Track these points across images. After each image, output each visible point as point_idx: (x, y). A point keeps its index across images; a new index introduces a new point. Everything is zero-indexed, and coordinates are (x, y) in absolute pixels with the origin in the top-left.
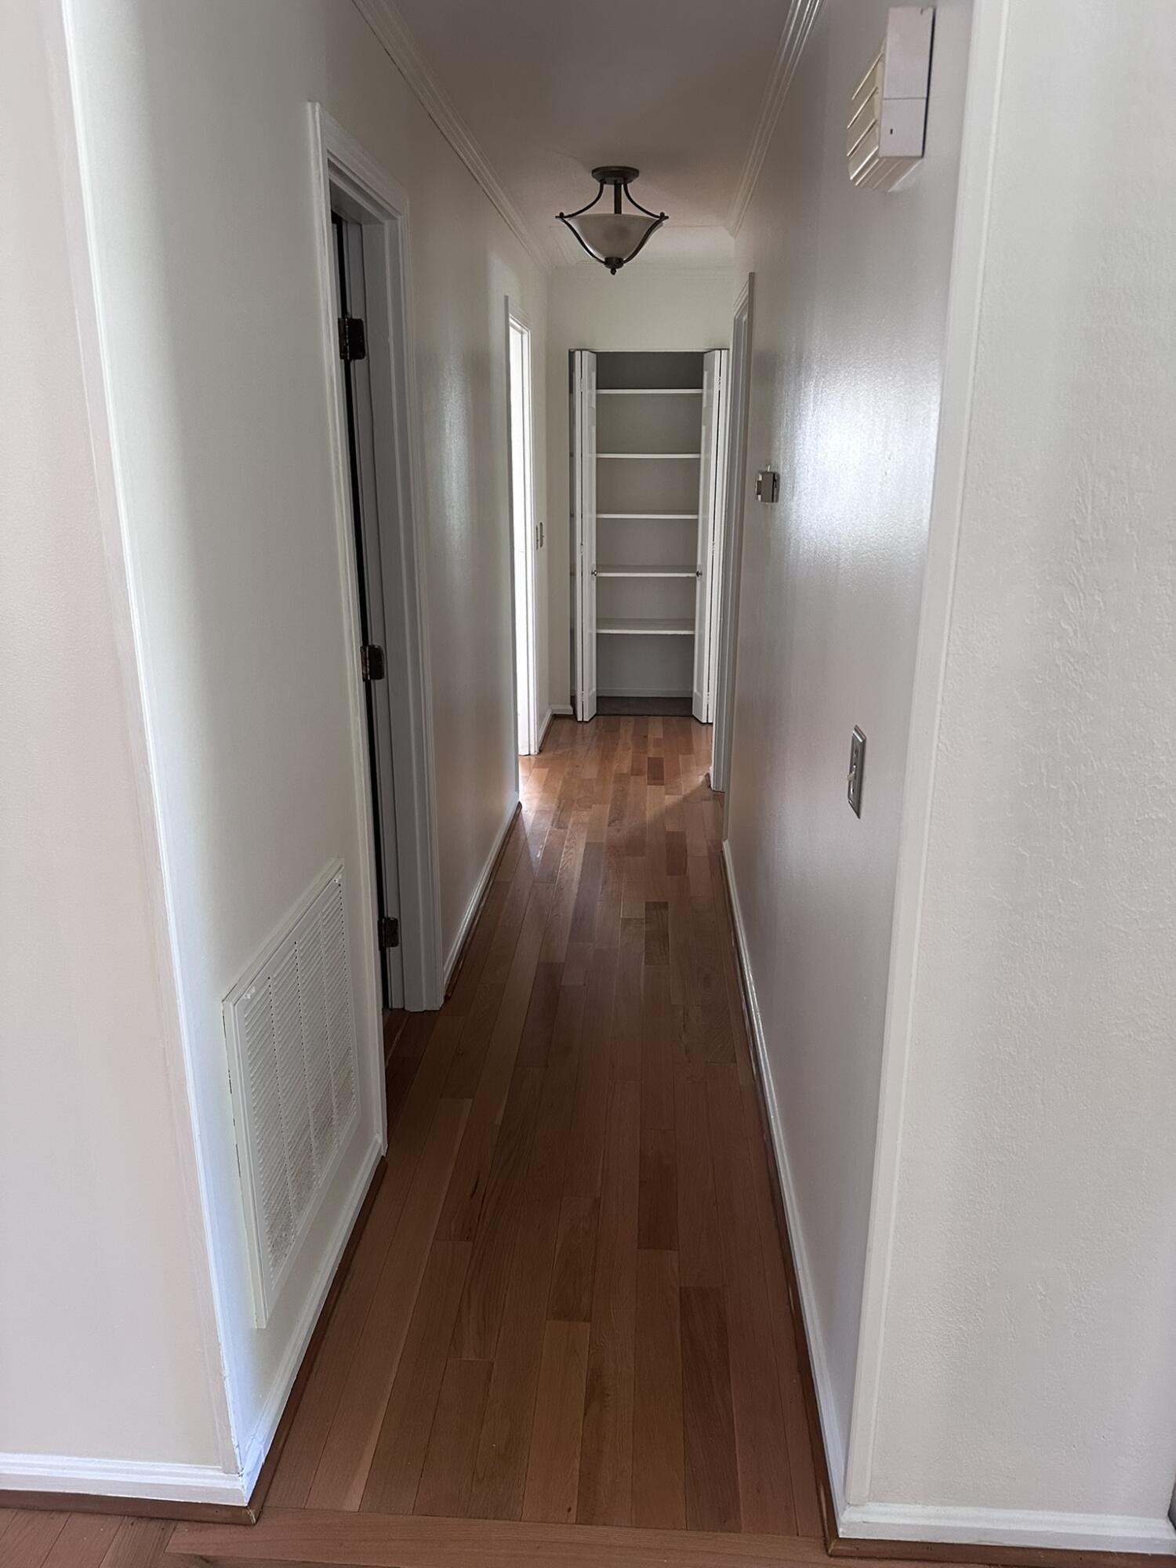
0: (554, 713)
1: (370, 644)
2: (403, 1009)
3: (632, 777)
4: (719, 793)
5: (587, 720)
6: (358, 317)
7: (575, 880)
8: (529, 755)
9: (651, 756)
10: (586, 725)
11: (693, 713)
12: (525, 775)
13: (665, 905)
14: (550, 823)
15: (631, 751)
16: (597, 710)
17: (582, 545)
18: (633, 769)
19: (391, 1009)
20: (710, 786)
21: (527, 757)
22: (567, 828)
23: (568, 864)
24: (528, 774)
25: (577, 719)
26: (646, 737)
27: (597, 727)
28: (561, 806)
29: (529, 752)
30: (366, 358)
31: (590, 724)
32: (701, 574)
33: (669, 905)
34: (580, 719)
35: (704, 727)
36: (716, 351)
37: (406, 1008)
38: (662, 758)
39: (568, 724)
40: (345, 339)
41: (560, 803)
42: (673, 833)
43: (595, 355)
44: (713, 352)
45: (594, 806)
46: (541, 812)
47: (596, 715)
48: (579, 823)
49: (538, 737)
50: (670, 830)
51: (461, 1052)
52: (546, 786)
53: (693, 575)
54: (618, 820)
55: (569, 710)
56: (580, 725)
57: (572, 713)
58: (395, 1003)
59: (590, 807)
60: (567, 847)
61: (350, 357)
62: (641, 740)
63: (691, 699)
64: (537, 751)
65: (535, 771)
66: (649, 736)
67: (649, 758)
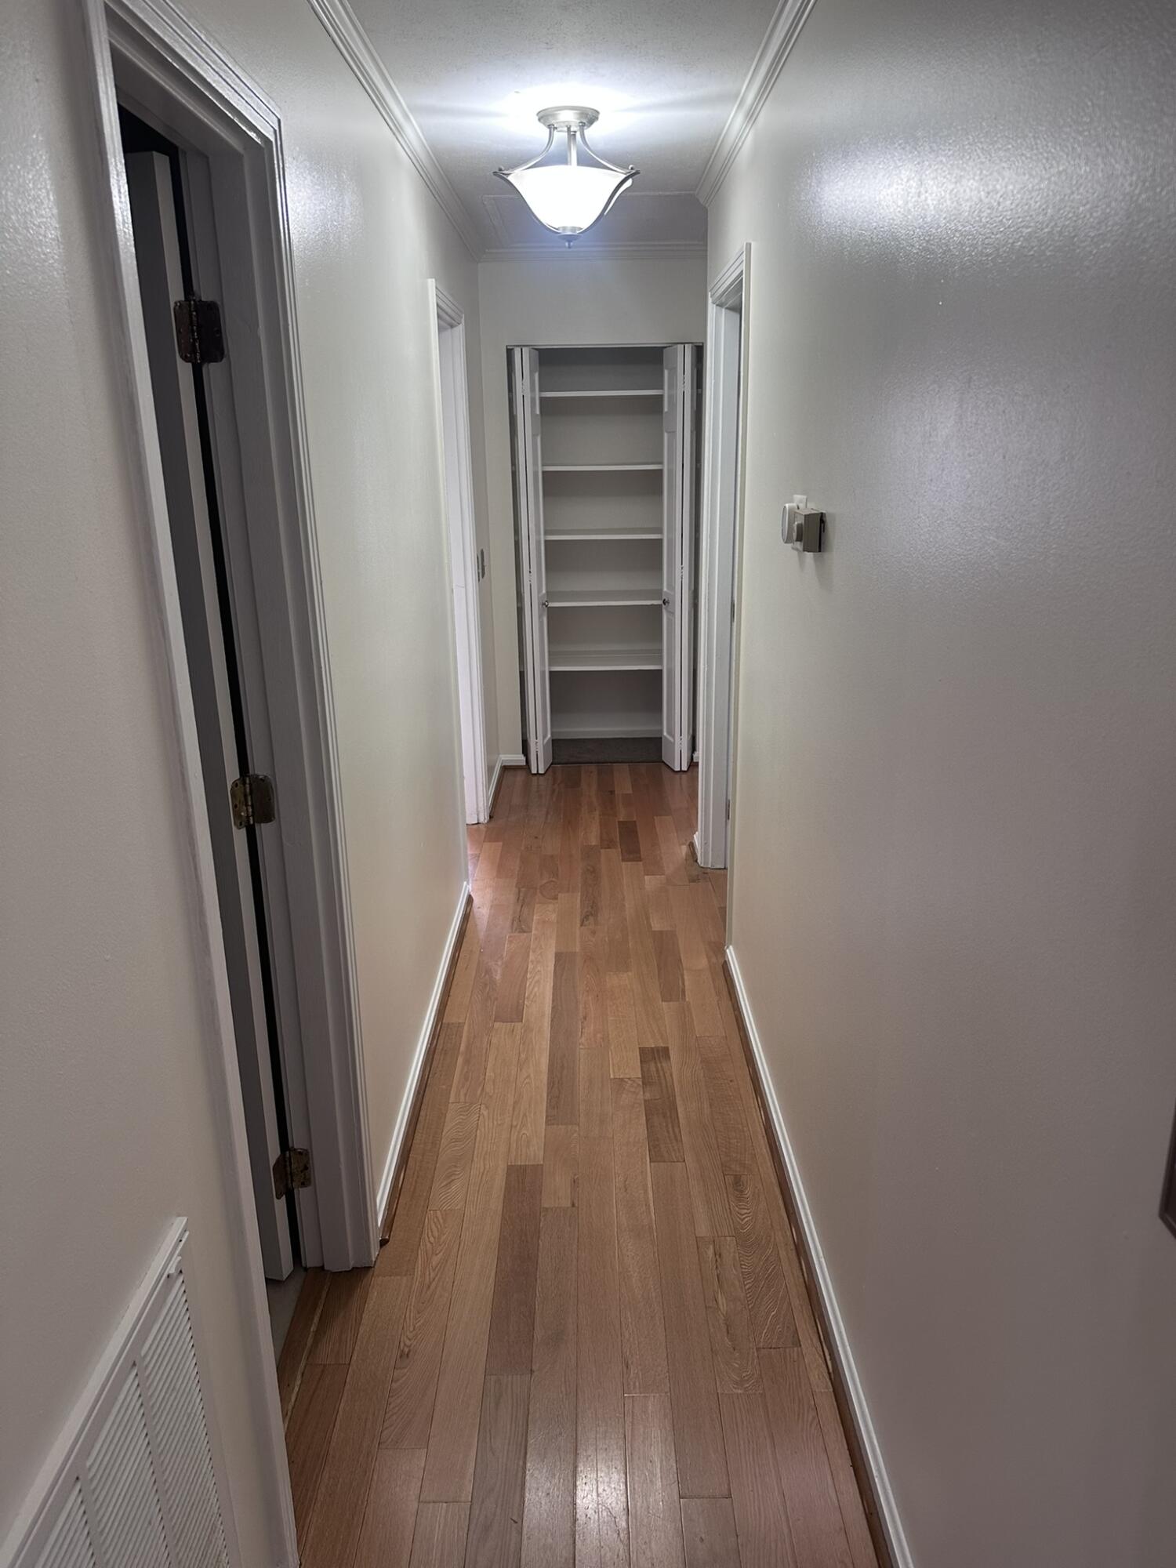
0: (504, 764)
1: (251, 772)
2: (322, 1268)
3: (602, 851)
4: (709, 870)
5: (543, 772)
6: (210, 299)
7: (547, 1013)
8: (478, 823)
9: (621, 820)
10: (541, 778)
11: (663, 759)
12: (472, 853)
13: (665, 1052)
14: (508, 923)
15: (597, 812)
16: (553, 758)
17: (530, 572)
18: (602, 840)
19: (306, 1269)
20: (696, 861)
21: (476, 826)
22: (531, 932)
23: (536, 989)
24: (477, 852)
25: (530, 771)
26: (612, 792)
27: (555, 780)
28: (521, 898)
29: (478, 820)
30: (224, 360)
31: (547, 774)
32: (668, 603)
33: (672, 1053)
34: (534, 771)
35: (678, 776)
36: (679, 346)
37: (326, 1268)
38: (635, 822)
39: (520, 777)
40: (193, 331)
41: (519, 892)
42: (661, 932)
43: (537, 352)
44: (675, 347)
45: (560, 895)
46: (496, 907)
47: (552, 764)
48: (544, 922)
49: (488, 801)
50: (656, 929)
51: (406, 1350)
52: (501, 869)
53: (660, 602)
54: (592, 915)
55: (520, 759)
56: (535, 778)
57: (524, 764)
58: (310, 1260)
59: (555, 898)
60: (532, 962)
61: (201, 358)
62: (608, 796)
63: (661, 738)
64: (487, 818)
65: (487, 845)
66: (616, 792)
67: (619, 822)
